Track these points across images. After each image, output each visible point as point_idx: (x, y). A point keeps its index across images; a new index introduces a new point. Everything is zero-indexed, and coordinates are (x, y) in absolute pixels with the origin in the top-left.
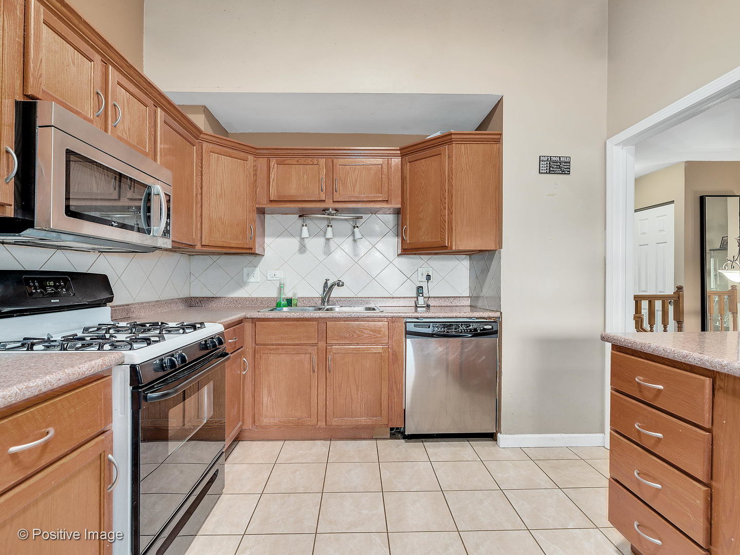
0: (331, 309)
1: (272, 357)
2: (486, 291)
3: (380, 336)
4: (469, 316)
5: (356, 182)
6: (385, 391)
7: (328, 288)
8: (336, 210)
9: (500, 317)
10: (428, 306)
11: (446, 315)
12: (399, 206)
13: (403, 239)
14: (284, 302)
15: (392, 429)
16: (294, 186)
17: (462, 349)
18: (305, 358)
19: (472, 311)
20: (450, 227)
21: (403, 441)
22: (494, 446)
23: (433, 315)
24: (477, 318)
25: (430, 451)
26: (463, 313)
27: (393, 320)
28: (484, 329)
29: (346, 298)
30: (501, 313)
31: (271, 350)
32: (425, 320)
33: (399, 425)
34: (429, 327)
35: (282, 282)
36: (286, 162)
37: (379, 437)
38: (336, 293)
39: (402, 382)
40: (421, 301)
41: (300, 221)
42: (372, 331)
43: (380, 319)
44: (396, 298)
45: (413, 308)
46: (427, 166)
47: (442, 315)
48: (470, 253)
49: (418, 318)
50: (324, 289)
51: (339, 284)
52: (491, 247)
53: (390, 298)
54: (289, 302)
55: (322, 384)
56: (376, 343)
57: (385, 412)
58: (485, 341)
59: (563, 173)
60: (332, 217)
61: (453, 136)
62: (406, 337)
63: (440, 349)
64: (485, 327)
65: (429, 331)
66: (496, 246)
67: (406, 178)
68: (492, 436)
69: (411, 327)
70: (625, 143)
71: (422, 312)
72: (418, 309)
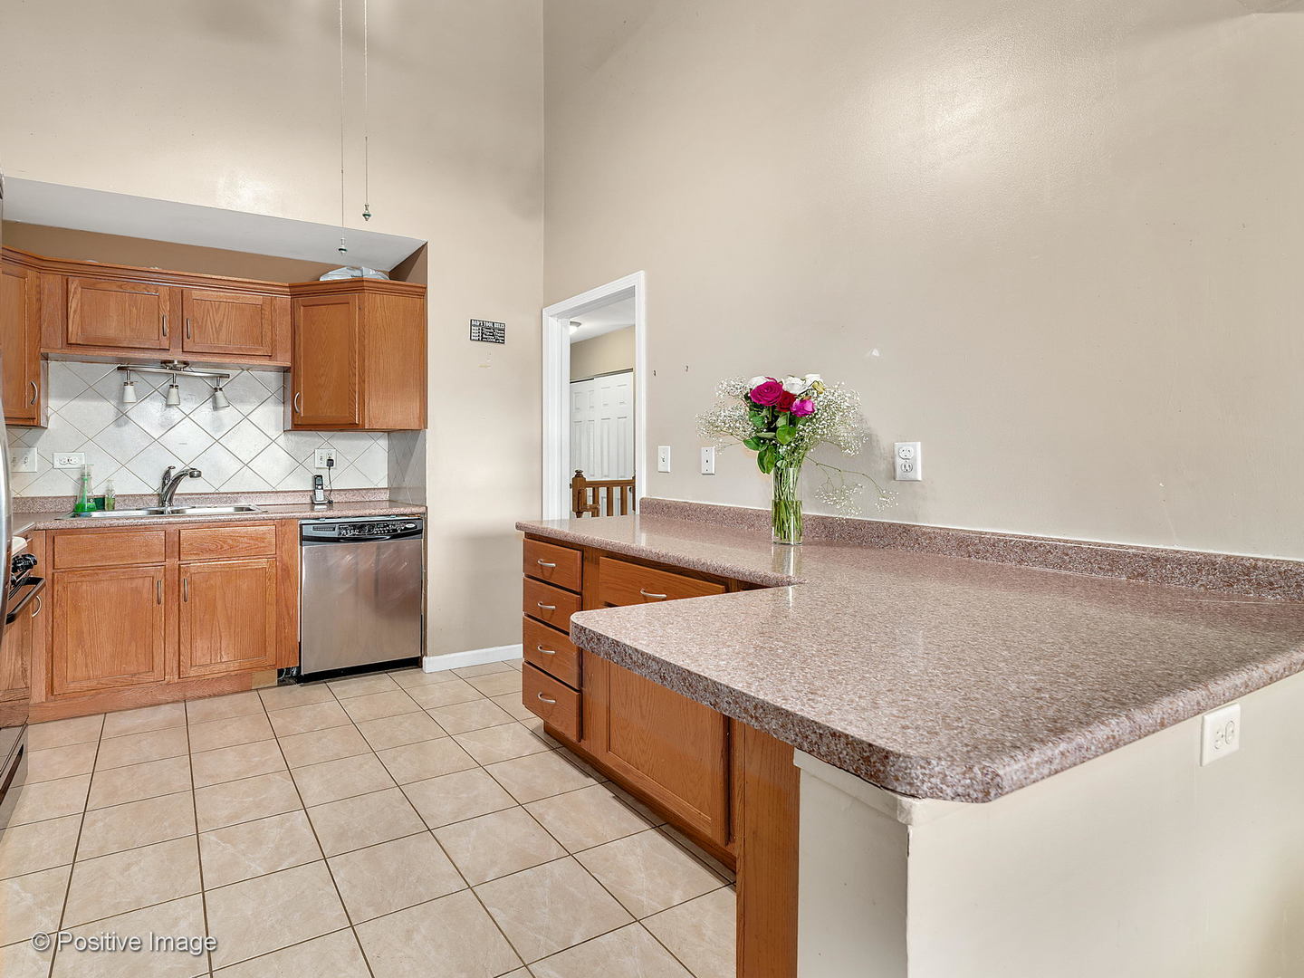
0: (178, 512)
1: (84, 587)
2: (409, 481)
3: (263, 545)
4: (387, 513)
5: (221, 325)
6: (272, 619)
7: (170, 482)
8: (186, 364)
9: (425, 513)
10: (330, 502)
11: (357, 513)
12: (289, 364)
13: (294, 411)
14: (92, 504)
15: (280, 672)
16: (114, 324)
17: (378, 555)
18: (143, 584)
19: (390, 507)
20: (361, 400)
21: (297, 685)
22: (419, 672)
23: (340, 514)
24: (397, 516)
25: (335, 690)
26: (377, 511)
27: (283, 522)
28: (406, 529)
29: (201, 494)
30: (427, 508)
31: (84, 576)
32: (327, 521)
33: (293, 664)
34: (334, 530)
35: (86, 471)
36: (98, 286)
37: (261, 686)
38: (185, 486)
39: (297, 606)
40: (320, 496)
41: (119, 377)
42: (252, 538)
43: (264, 522)
44: (282, 492)
45: (308, 507)
46: (329, 317)
47: (351, 513)
48: (389, 432)
49: (318, 519)
50: (164, 482)
51: (193, 474)
52: (414, 425)
53: (272, 492)
54: (101, 503)
55: (173, 620)
56: (258, 556)
57: (271, 650)
58: (407, 544)
59: (497, 341)
60: (177, 372)
61: (365, 284)
62: (301, 545)
63: (349, 558)
64: (407, 526)
65: (334, 534)
66: (420, 425)
67: (298, 327)
68: (415, 663)
69: (308, 531)
70: (560, 315)
71: (320, 510)
72: (316, 507)
